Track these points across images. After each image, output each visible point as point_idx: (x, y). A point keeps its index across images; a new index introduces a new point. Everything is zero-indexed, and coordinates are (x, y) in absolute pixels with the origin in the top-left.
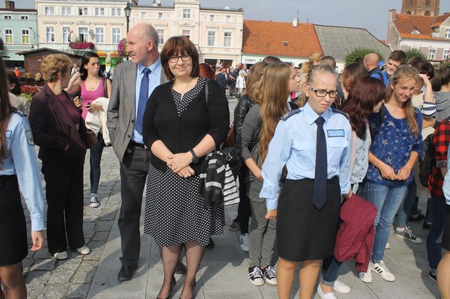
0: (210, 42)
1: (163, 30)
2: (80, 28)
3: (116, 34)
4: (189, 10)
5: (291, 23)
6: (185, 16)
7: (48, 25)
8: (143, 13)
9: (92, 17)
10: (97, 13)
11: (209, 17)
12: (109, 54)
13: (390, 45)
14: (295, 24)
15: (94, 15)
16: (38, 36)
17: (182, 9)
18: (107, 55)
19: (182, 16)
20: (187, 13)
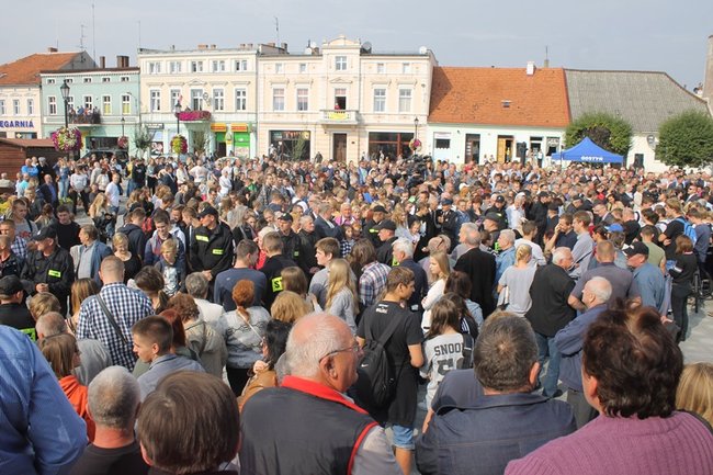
0: (379, 106)
1: (307, 90)
2: (192, 91)
3: (241, 97)
4: (345, 58)
5: (525, 70)
6: (338, 67)
7: (152, 88)
8: (277, 65)
9: (209, 74)
10: (215, 69)
11: (375, 66)
12: (230, 126)
13: (707, 99)
14: (530, 71)
15: (211, 70)
16: (140, 103)
17: (334, 56)
18: (227, 128)
19: (334, 66)
20: (341, 62)
